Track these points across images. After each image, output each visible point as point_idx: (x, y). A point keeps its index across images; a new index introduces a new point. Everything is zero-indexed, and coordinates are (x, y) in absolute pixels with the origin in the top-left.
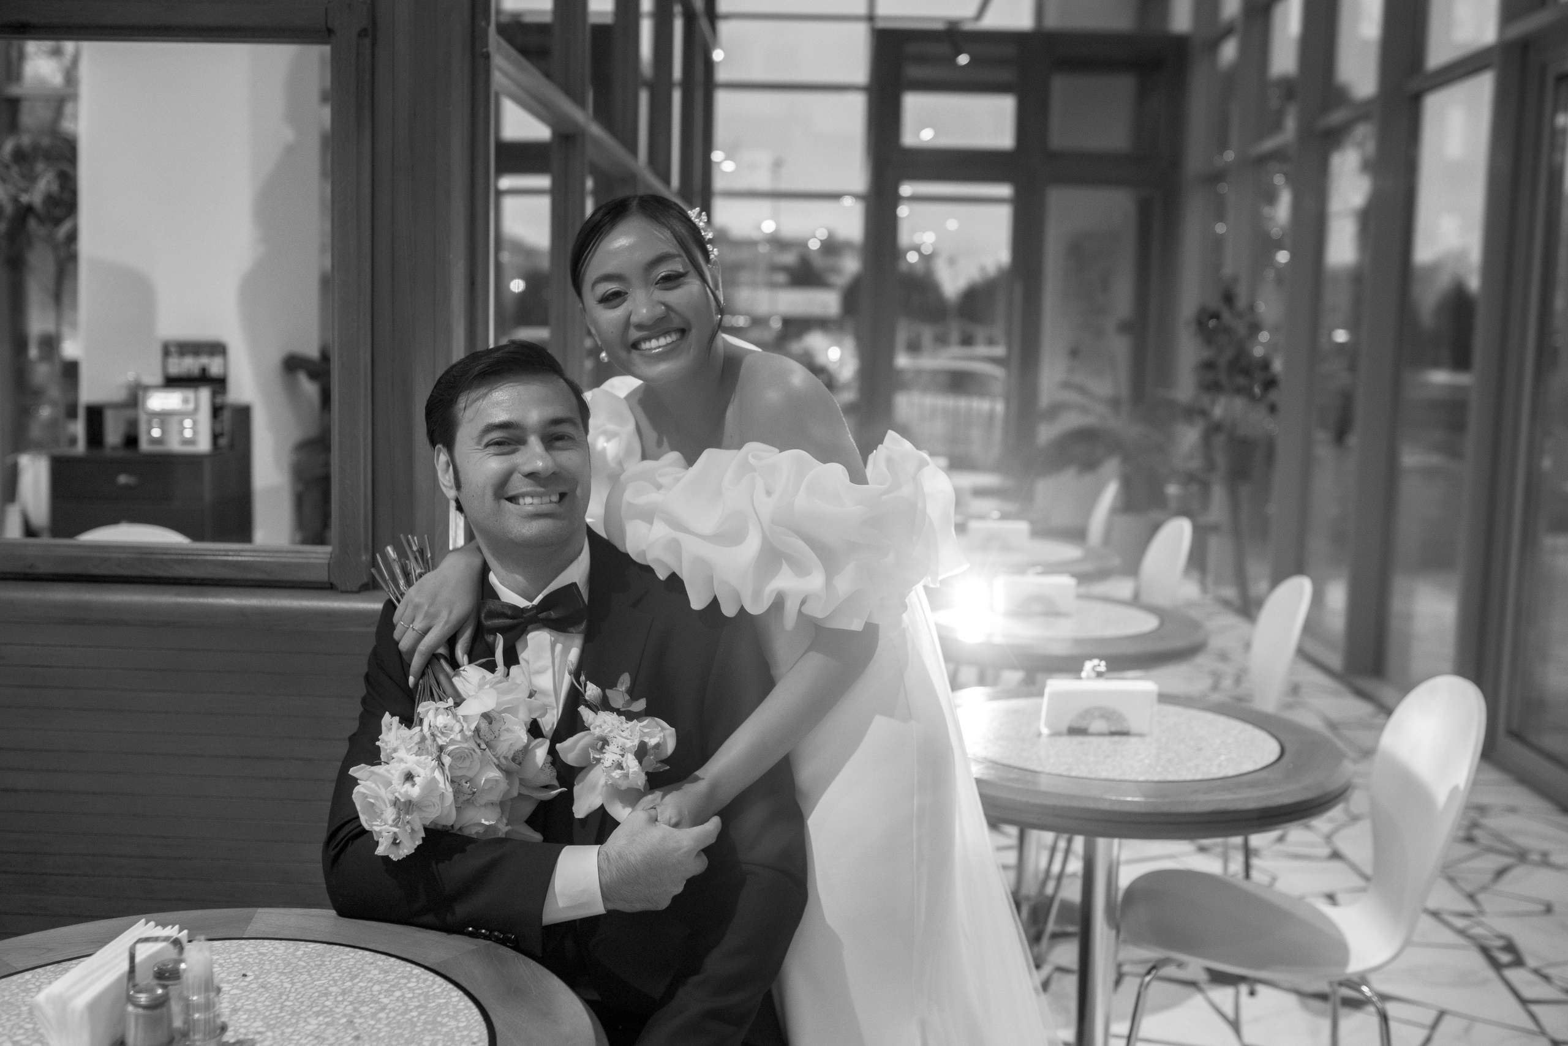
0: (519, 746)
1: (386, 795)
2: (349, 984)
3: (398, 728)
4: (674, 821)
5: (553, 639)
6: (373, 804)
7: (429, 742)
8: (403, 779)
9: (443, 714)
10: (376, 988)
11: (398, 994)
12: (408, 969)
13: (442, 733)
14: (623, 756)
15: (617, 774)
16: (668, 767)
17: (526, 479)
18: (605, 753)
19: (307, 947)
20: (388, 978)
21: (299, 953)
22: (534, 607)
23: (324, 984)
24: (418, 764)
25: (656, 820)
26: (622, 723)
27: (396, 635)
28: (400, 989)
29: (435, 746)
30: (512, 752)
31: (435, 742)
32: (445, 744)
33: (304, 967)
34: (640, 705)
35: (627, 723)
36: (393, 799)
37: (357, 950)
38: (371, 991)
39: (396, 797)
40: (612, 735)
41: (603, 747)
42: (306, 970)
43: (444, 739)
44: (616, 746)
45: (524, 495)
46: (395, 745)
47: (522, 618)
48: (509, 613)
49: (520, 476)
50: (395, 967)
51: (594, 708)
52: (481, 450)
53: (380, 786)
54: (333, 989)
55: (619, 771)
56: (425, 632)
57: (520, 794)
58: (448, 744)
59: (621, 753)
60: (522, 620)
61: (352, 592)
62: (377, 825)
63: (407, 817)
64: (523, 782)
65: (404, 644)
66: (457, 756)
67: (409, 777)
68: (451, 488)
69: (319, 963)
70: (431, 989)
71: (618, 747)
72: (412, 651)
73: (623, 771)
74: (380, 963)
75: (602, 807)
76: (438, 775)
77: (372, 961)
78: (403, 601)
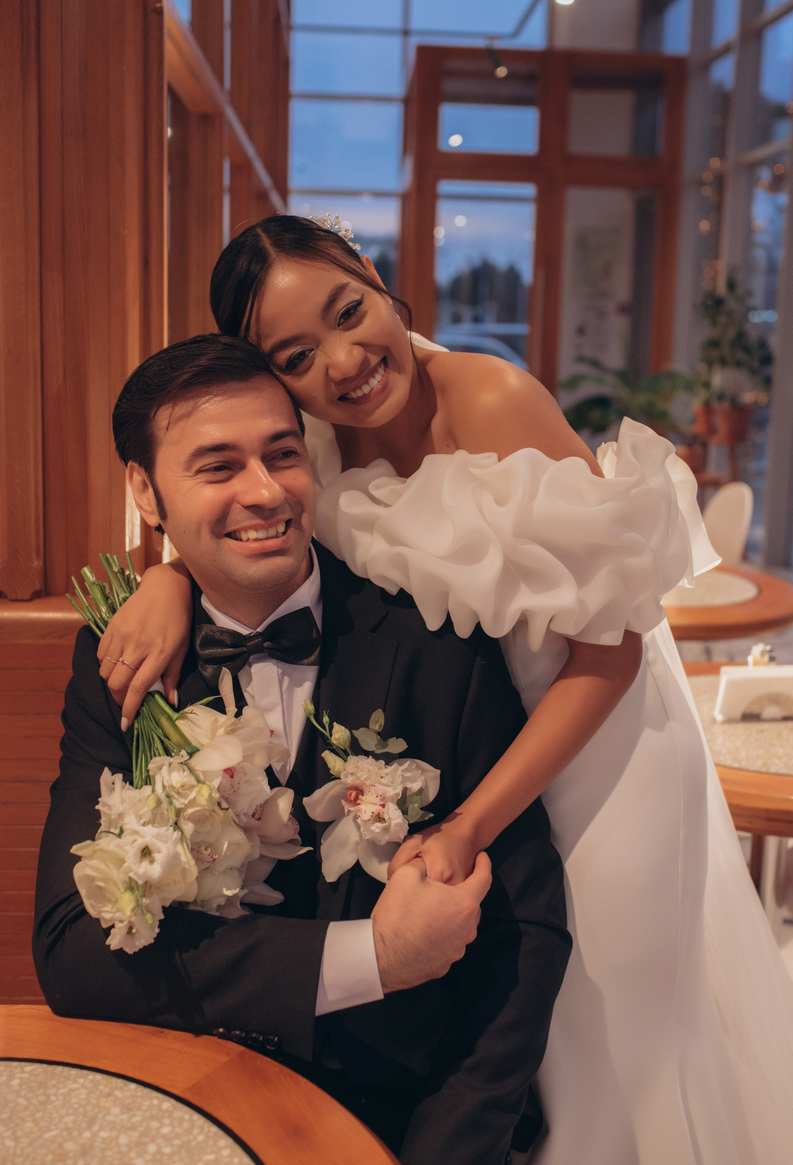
0: (261, 801)
1: (118, 876)
2: (87, 1134)
3: (123, 788)
4: (447, 875)
5: (280, 671)
6: (100, 888)
7: (165, 805)
8: (139, 854)
9: (178, 771)
10: (123, 1139)
11: (152, 1148)
12: (155, 1102)
13: (178, 793)
14: (383, 806)
15: (377, 827)
16: (432, 815)
17: (246, 511)
18: (359, 804)
19: (23, 1072)
20: (135, 1120)
21: (15, 1082)
22: (259, 635)
23: (55, 1136)
24: (158, 837)
25: (426, 876)
26: (380, 769)
27: (103, 672)
28: (153, 1140)
29: (173, 810)
30: (254, 807)
31: (172, 806)
32: (183, 806)
33: (26, 1108)
34: (398, 745)
35: (386, 768)
36: (127, 879)
37: (85, 1072)
38: (118, 1146)
39: (130, 878)
40: (368, 782)
41: (357, 798)
42: (28, 1113)
43: (182, 800)
44: (375, 795)
45: (246, 529)
46: (121, 809)
47: (245, 646)
48: (228, 640)
49: (239, 506)
50: (139, 1100)
51: (343, 754)
52: (190, 476)
53: (111, 866)
54: (69, 1146)
55: (379, 824)
56: (137, 667)
57: (261, 855)
58: (188, 806)
59: (382, 803)
60: (245, 649)
61: (23, 600)
62: (107, 912)
63: (144, 900)
64: (264, 841)
65: (115, 681)
66: (198, 820)
67: (146, 852)
68: (152, 513)
69: (42, 1098)
70: (191, 1137)
71: (377, 797)
72: (124, 689)
73: (384, 824)
74: (118, 1093)
75: (358, 864)
76: (180, 849)
77: (107, 1090)
78: (107, 631)
